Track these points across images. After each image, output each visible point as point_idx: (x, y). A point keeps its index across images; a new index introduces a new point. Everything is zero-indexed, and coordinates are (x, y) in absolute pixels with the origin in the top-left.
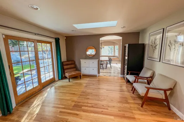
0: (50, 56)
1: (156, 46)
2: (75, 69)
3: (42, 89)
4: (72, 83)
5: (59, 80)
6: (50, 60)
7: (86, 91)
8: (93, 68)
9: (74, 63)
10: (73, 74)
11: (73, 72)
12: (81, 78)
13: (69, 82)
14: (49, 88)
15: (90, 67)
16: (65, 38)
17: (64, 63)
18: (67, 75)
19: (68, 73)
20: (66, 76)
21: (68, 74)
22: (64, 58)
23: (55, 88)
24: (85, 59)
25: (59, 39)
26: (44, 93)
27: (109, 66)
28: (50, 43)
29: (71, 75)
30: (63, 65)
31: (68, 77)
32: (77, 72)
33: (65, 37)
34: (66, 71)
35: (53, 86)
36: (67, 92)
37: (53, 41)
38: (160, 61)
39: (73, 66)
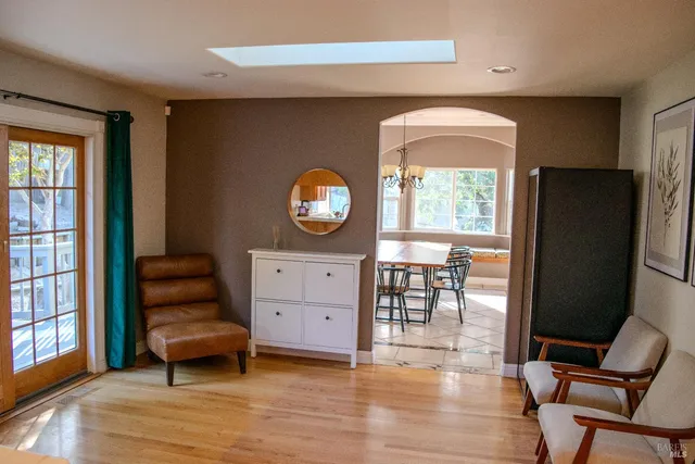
0: (68, 220)
1: (675, 189)
2: (212, 310)
3: (14, 409)
4: (188, 394)
5: (111, 369)
6: (68, 246)
7: (260, 441)
8: (329, 312)
9: (212, 274)
10: (198, 336)
11: (194, 327)
12: (243, 370)
13: (170, 383)
14: (49, 408)
15: (308, 304)
16: (168, 110)
17: (148, 269)
18: (159, 341)
19: (166, 330)
20: (154, 349)
21: (168, 338)
22: (149, 235)
23: (85, 413)
24: (280, 247)
25: (126, 118)
26: (23, 430)
27: (447, 303)
28: (77, 141)
29: (185, 346)
30: (141, 279)
31: (164, 357)
32: (225, 329)
33: (170, 103)
34: (154, 318)
35: (72, 400)
36: (148, 437)
37: (95, 130)
38: (686, 280)
39: (199, 288)
